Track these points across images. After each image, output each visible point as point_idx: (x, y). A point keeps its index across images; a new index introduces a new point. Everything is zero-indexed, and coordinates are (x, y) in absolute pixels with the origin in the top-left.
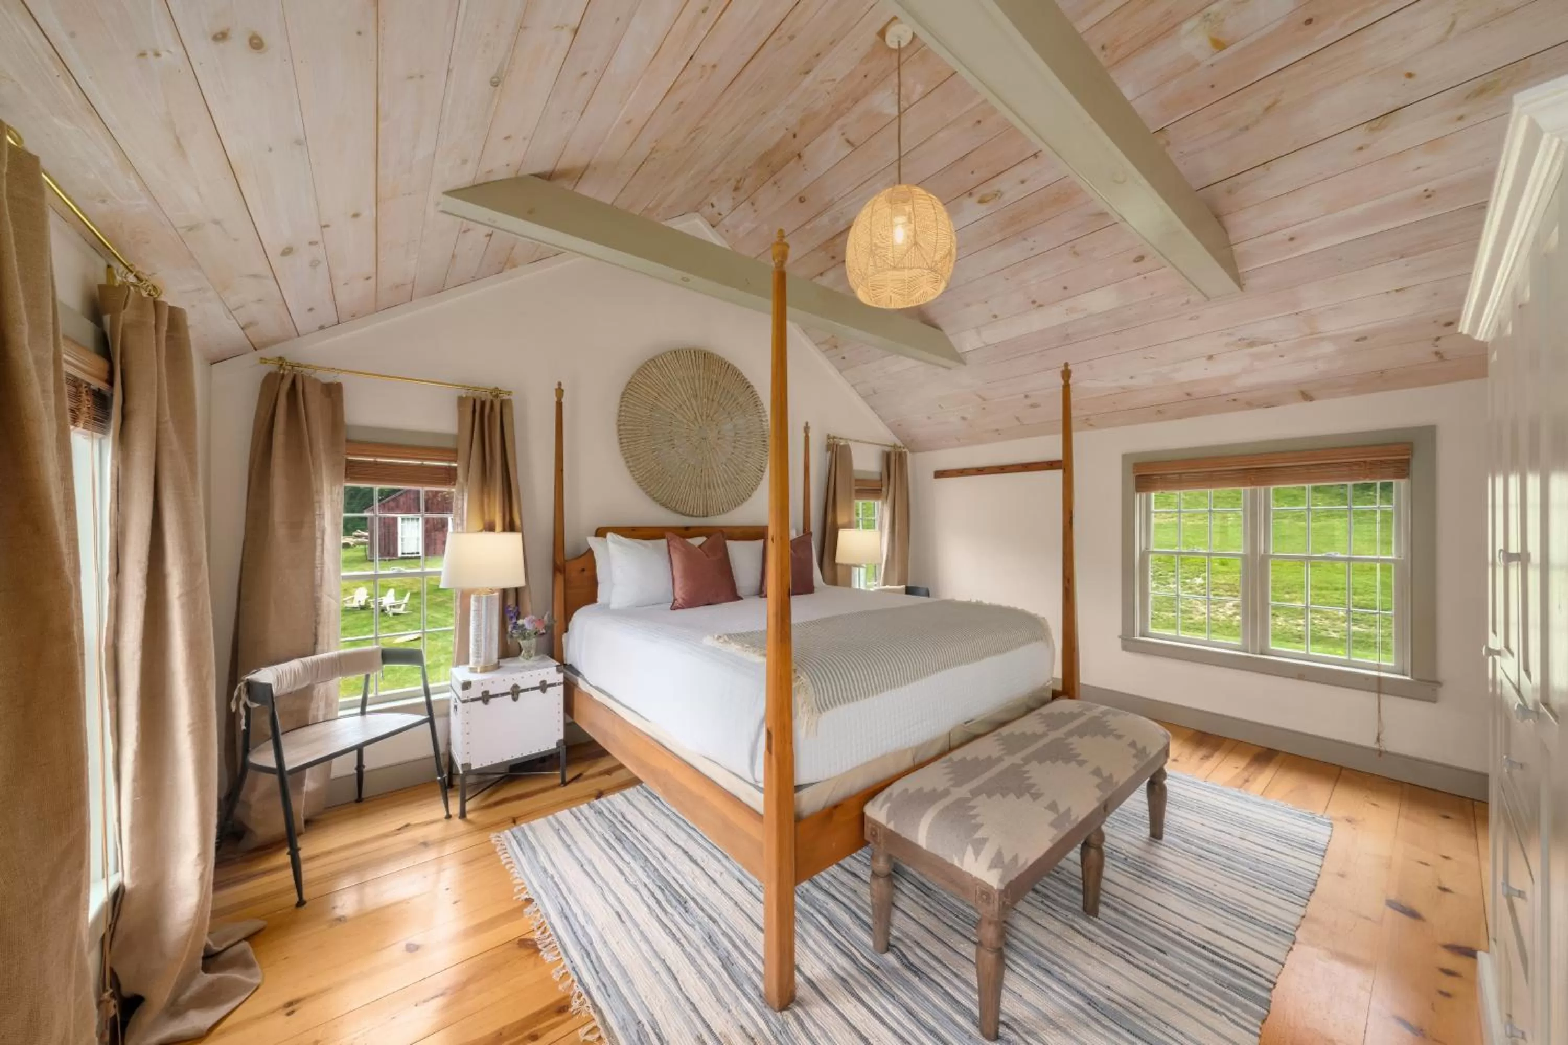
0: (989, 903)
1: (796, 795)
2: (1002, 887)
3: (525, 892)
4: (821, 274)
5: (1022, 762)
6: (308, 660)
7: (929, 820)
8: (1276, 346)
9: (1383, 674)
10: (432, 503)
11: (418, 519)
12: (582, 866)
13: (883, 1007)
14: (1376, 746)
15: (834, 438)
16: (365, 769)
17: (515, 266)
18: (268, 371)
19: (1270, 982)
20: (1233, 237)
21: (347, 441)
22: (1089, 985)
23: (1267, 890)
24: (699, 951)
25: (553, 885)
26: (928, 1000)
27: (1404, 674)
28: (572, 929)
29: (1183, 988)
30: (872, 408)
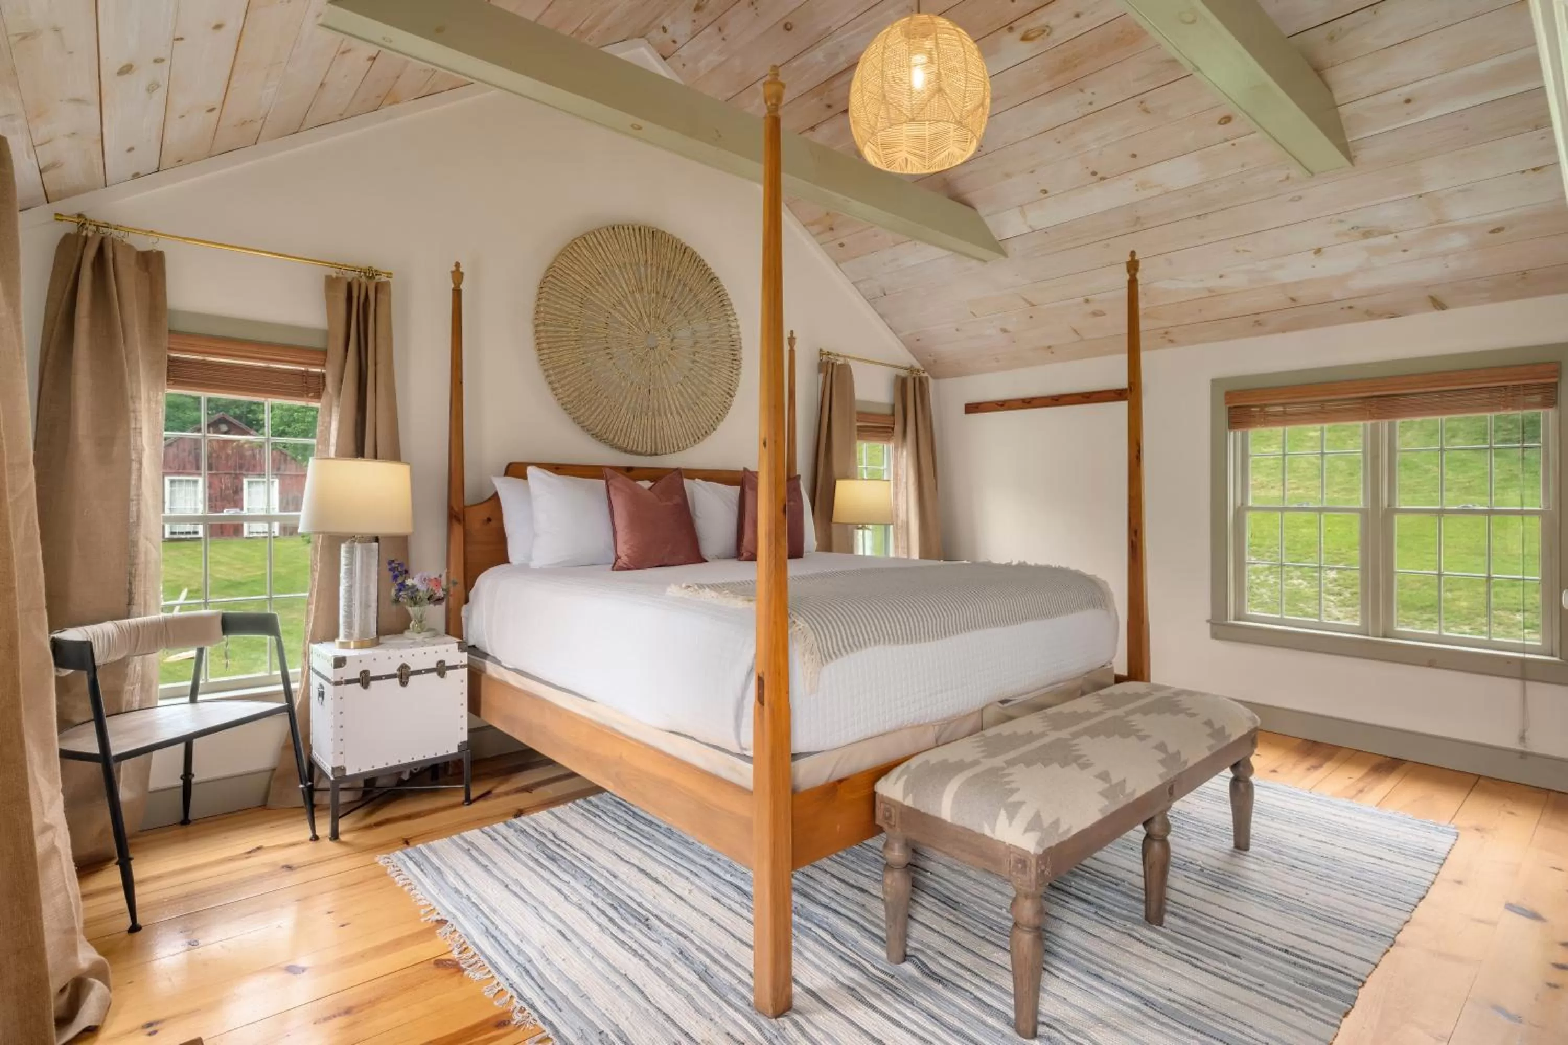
0: (1025, 873)
1: (793, 764)
2: (1040, 851)
3: (435, 913)
4: (812, 128)
5: (1070, 737)
6: (125, 622)
7: (955, 789)
8: (1396, 237)
9: (1527, 656)
10: (218, 457)
11: (196, 482)
12: (507, 886)
13: (899, 1012)
14: (1519, 747)
15: (829, 354)
16: (194, 780)
17: (396, 102)
18: (67, 231)
19: (1359, 980)
20: (1338, 96)
21: (170, 331)
22: (1148, 988)
23: (1367, 897)
24: (668, 966)
25: (471, 905)
26: (954, 1005)
27: (1552, 655)
28: (503, 948)
29: (1259, 989)
30: (882, 316)
